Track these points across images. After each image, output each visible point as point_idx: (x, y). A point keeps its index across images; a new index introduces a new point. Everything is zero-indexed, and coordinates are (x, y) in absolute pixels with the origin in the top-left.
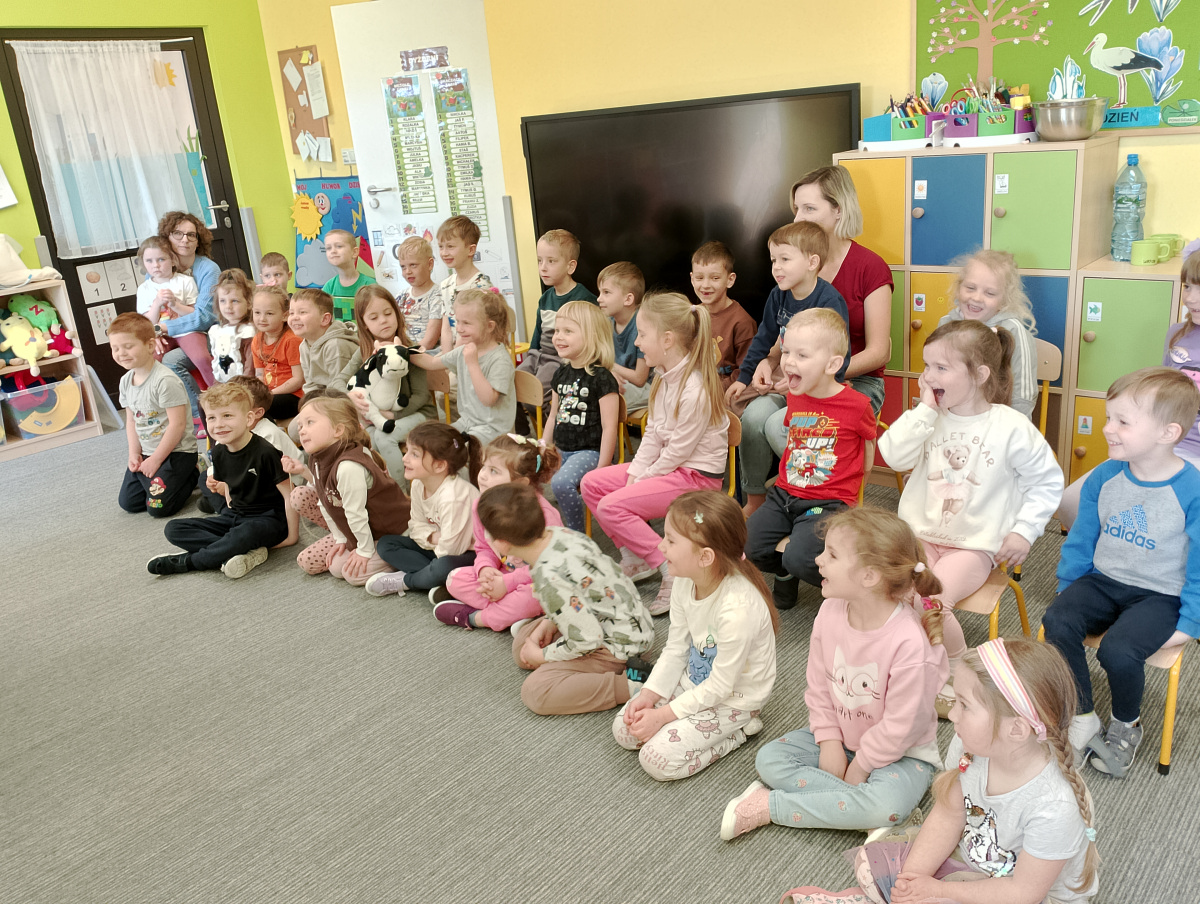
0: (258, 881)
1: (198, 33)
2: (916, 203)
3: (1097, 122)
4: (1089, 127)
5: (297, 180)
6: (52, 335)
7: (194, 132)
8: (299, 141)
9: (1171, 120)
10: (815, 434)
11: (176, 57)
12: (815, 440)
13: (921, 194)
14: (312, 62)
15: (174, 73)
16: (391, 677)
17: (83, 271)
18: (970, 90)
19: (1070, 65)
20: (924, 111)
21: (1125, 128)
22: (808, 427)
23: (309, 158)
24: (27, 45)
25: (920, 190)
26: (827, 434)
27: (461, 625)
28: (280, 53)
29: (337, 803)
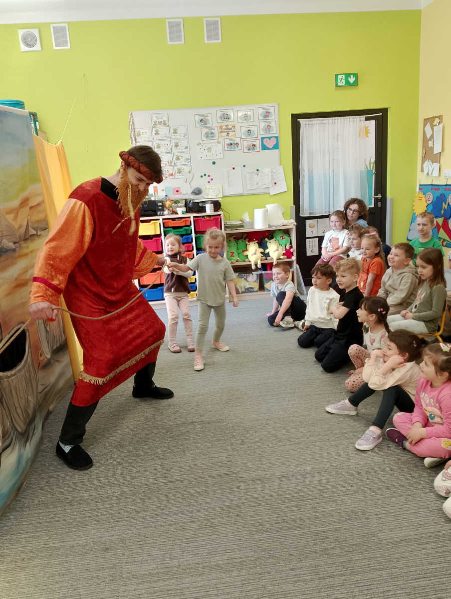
0: (224, 526)
1: (385, 111)
5: (420, 185)
6: (286, 249)
7: (373, 160)
8: (425, 165)
11: (372, 123)
14: (439, 124)
15: (369, 131)
16: (339, 456)
17: (308, 222)
23: (428, 174)
24: (306, 121)
28: (424, 120)
29: (276, 508)
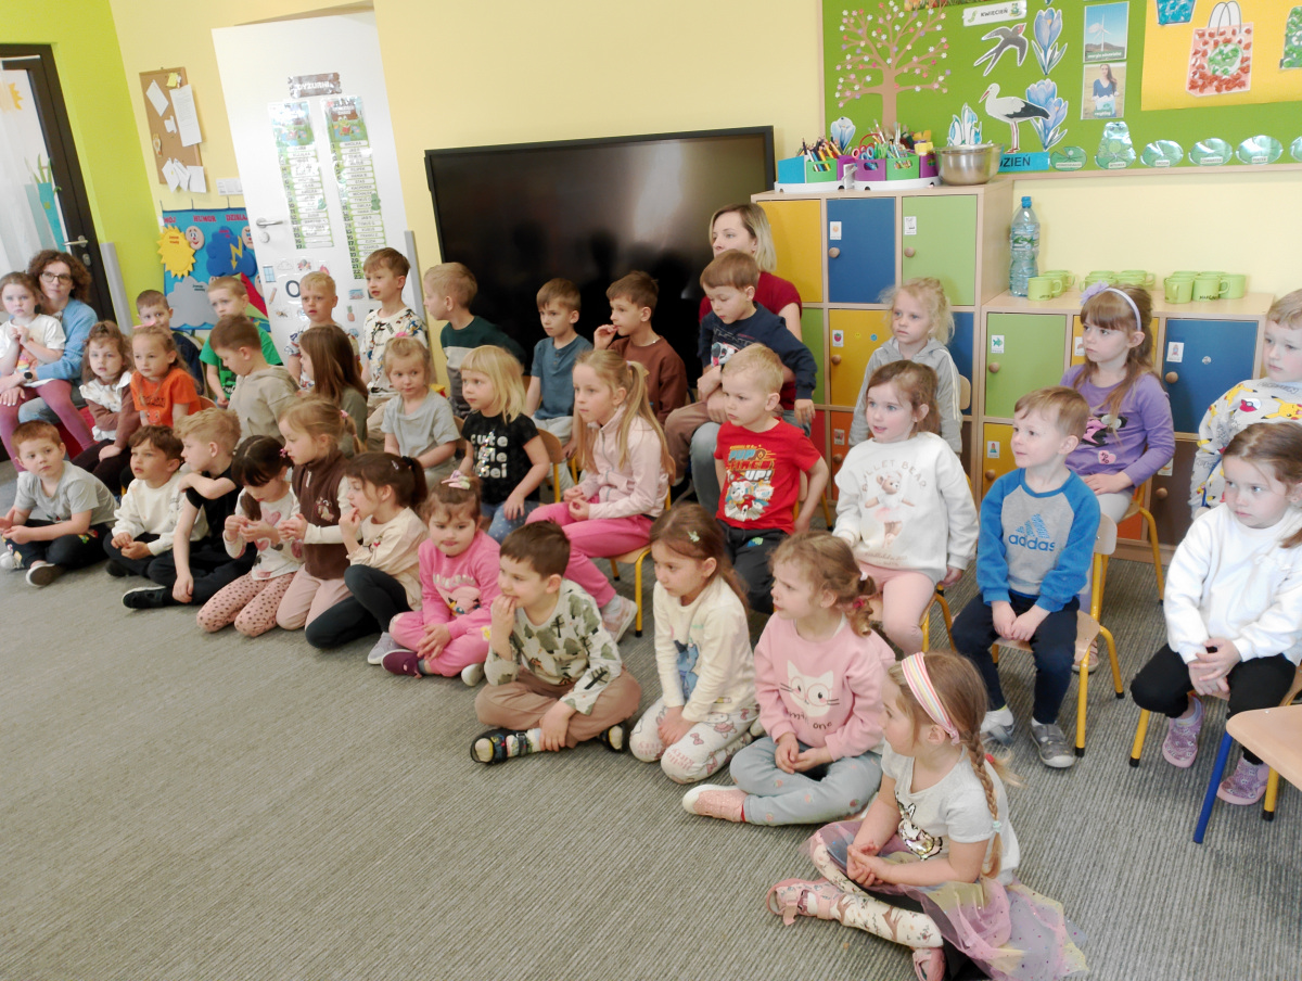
1: (45, 50)
2: (832, 244)
3: (994, 167)
4: (987, 173)
5: (164, 212)
7: (46, 161)
8: (164, 170)
9: (1059, 165)
10: (753, 467)
11: (21, 77)
12: (753, 472)
13: (837, 235)
14: (181, 85)
15: (20, 95)
18: (877, 135)
19: (967, 112)
20: (835, 154)
21: (1020, 171)
22: (746, 459)
23: (179, 188)
25: (836, 230)
26: (765, 466)
27: (410, 673)
28: (142, 75)
29: (311, 855)
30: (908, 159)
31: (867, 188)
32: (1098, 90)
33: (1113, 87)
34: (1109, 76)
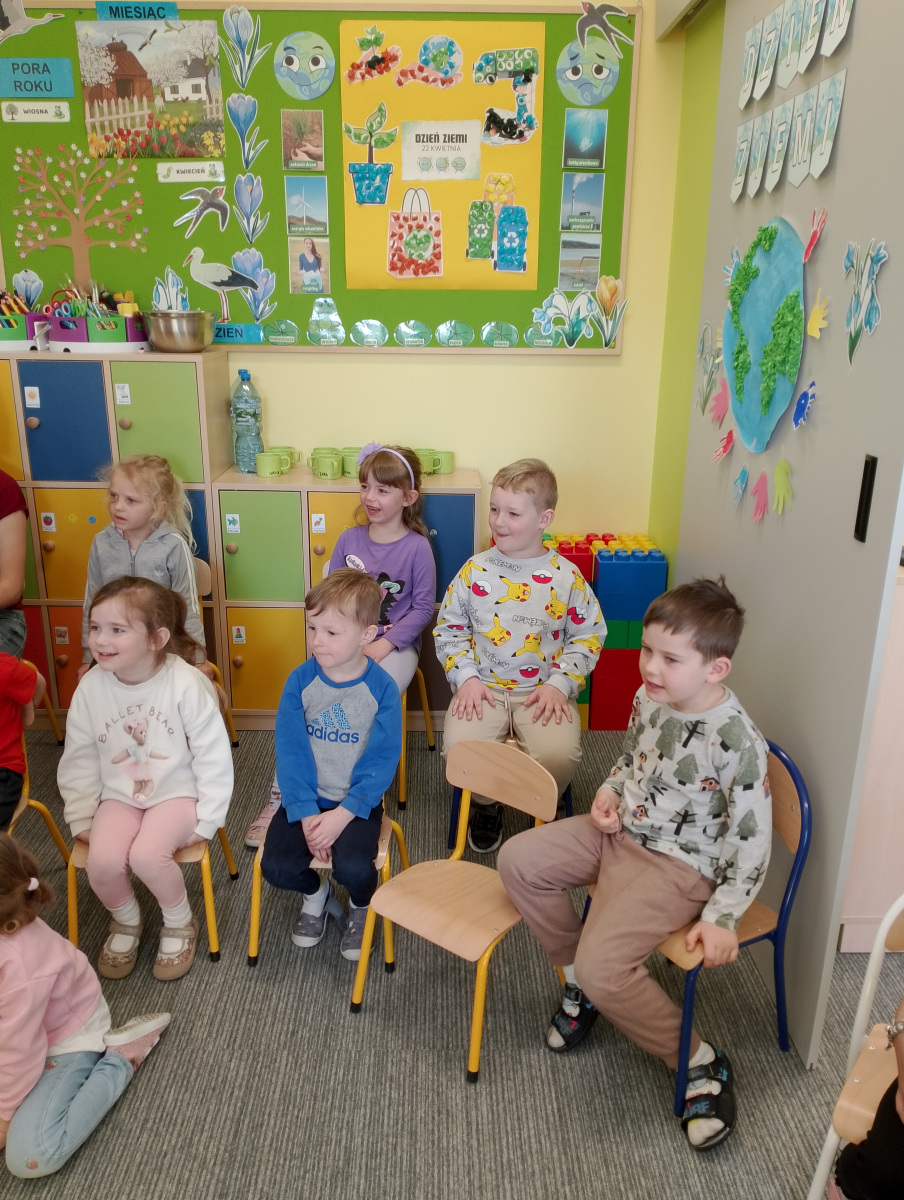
2: (29, 412)
9: (272, 338)
13: (34, 402)
18: (71, 291)
19: (171, 276)
20: (22, 310)
21: (232, 343)
25: (32, 396)
30: (112, 320)
31: (67, 350)
32: (304, 265)
33: (318, 263)
34: (314, 251)
